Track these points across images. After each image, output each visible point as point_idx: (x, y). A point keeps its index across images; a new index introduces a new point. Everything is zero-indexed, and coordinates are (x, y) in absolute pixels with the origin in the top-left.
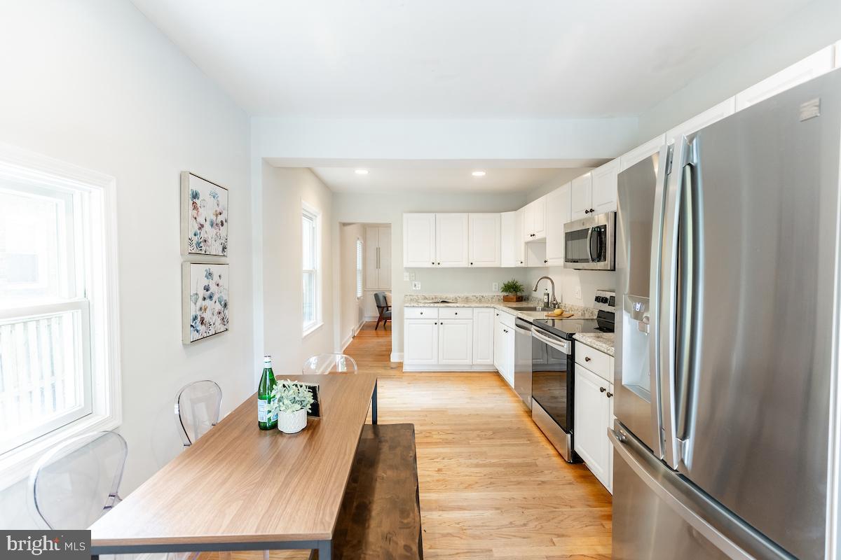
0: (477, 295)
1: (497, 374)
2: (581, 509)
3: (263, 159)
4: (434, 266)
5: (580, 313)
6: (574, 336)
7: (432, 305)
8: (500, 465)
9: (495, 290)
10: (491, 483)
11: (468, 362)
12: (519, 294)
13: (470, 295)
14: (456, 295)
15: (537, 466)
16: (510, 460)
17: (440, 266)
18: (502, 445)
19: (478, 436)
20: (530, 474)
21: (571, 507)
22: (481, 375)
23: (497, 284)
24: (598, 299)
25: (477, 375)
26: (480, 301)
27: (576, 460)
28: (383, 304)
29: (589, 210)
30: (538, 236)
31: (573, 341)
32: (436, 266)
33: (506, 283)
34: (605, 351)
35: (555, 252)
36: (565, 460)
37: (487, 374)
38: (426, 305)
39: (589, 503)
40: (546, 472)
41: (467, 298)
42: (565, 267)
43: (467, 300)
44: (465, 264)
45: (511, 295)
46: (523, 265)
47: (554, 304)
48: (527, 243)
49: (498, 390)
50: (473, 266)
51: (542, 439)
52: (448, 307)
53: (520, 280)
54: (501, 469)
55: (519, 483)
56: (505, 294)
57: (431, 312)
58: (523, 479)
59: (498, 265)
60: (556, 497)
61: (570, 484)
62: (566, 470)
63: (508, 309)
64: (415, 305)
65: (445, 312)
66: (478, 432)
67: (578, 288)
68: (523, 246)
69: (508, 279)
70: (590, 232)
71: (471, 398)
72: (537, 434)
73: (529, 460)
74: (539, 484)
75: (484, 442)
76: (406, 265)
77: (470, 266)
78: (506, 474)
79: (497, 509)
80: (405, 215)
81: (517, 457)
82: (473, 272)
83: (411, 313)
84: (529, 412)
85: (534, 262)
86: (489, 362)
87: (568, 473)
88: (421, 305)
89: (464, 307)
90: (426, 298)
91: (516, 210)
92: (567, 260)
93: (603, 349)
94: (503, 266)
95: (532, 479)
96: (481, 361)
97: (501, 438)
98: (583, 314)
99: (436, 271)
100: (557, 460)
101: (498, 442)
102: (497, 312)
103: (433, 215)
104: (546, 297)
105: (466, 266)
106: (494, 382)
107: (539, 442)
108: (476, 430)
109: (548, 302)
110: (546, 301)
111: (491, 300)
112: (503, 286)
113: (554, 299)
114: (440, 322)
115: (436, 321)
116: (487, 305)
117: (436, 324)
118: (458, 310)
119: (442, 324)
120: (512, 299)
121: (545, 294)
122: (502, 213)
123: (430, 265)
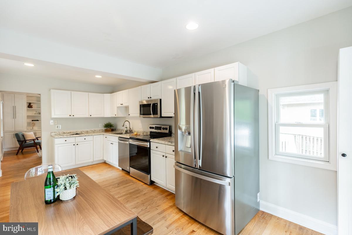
0: (92, 130)
1: (105, 163)
2: (160, 197)
4: (70, 117)
6: (150, 141)
7: (71, 136)
8: (127, 194)
9: (101, 127)
10: (128, 201)
11: (91, 160)
12: (112, 128)
13: (88, 130)
14: (82, 130)
15: (140, 190)
16: (130, 191)
17: (74, 117)
18: (124, 187)
19: (113, 187)
20: (139, 193)
21: (157, 197)
22: (98, 165)
23: (101, 124)
24: (151, 128)
25: (95, 165)
26: (94, 132)
27: (152, 183)
28: (22, 139)
29: (149, 97)
30: (124, 105)
31: (150, 142)
32: (72, 117)
33: (106, 124)
34: (164, 143)
35: (135, 111)
36: (148, 185)
37: (101, 164)
38: (68, 136)
39: (161, 194)
40: (144, 190)
42: (140, 117)
43: (87, 132)
44: (88, 116)
45: (108, 129)
46: (116, 116)
47: (130, 131)
48: (118, 107)
49: (110, 169)
51: (137, 181)
52: (80, 136)
53: (112, 122)
54: (128, 195)
55: (137, 197)
56: (105, 128)
57: (72, 140)
58: (138, 195)
59: (103, 117)
60: (151, 196)
61: (153, 191)
62: (150, 188)
63: (113, 134)
64: (62, 137)
65: (79, 139)
66: (112, 186)
67: (140, 124)
68: (116, 109)
69: (107, 122)
70: (152, 105)
71: (100, 175)
72: (134, 180)
73: (137, 189)
74: (144, 195)
75: (116, 189)
76: (53, 116)
77: (90, 116)
78: (131, 196)
79: (134, 208)
80: (52, 90)
81: (132, 189)
82: (90, 119)
83: (58, 141)
84: (128, 173)
85: (120, 115)
86: (101, 158)
87: (150, 189)
88: (65, 136)
89: (89, 135)
90: (64, 133)
91: (111, 93)
92: (141, 114)
93: (163, 143)
94: (105, 117)
95: (141, 194)
96: (98, 158)
97: (122, 185)
98: (143, 133)
99: (72, 119)
100: (145, 186)
101: (122, 187)
102: (105, 136)
103: (69, 92)
105: (88, 117)
106: (104, 167)
107: (136, 182)
108: (110, 186)
109: (127, 131)
110: (126, 130)
111: (99, 131)
112: (104, 125)
113: (130, 129)
114: (77, 143)
115: (74, 144)
116: (100, 134)
117: (74, 145)
118: (85, 137)
119: (77, 144)
120: (109, 130)
121: (126, 127)
122: (105, 94)
123: (69, 116)
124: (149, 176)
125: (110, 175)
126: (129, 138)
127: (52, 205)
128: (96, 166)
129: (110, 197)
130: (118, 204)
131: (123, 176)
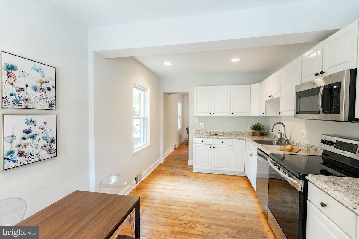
0: (236, 131)
1: (246, 179)
3: (94, 52)
4: (210, 115)
5: (306, 149)
6: (306, 177)
7: (208, 136)
9: (247, 129)
11: (229, 169)
12: (261, 131)
13: (232, 131)
14: (224, 131)
17: (214, 115)
19: (227, 233)
23: (248, 125)
25: (234, 178)
26: (238, 135)
30: (274, 97)
32: (212, 115)
33: (254, 125)
38: (205, 136)
41: (230, 133)
42: (295, 117)
43: (230, 134)
44: (229, 114)
45: (257, 132)
46: (264, 115)
47: (285, 140)
48: (267, 102)
50: (233, 115)
52: (217, 138)
53: (262, 123)
56: (253, 131)
57: (210, 141)
59: (249, 115)
63: (253, 142)
64: (199, 136)
65: (216, 141)
66: (227, 229)
68: (264, 103)
69: (255, 122)
76: (195, 114)
77: (232, 115)
82: (233, 118)
85: (271, 113)
86: (242, 170)
88: (203, 136)
89: (227, 138)
90: (207, 132)
92: (297, 112)
93: (344, 203)
94: (251, 115)
96: (237, 170)
99: (212, 118)
102: (247, 142)
103: (210, 87)
104: (280, 135)
105: (229, 115)
106: (244, 184)
108: (226, 226)
109: (281, 138)
110: (279, 137)
111: (244, 134)
112: (252, 126)
113: (285, 137)
114: (213, 146)
115: (211, 146)
117: (210, 147)
118: (223, 140)
119: (214, 147)
120: (257, 134)
121: (279, 133)
123: (209, 115)
125: (239, 204)
128: (232, 179)
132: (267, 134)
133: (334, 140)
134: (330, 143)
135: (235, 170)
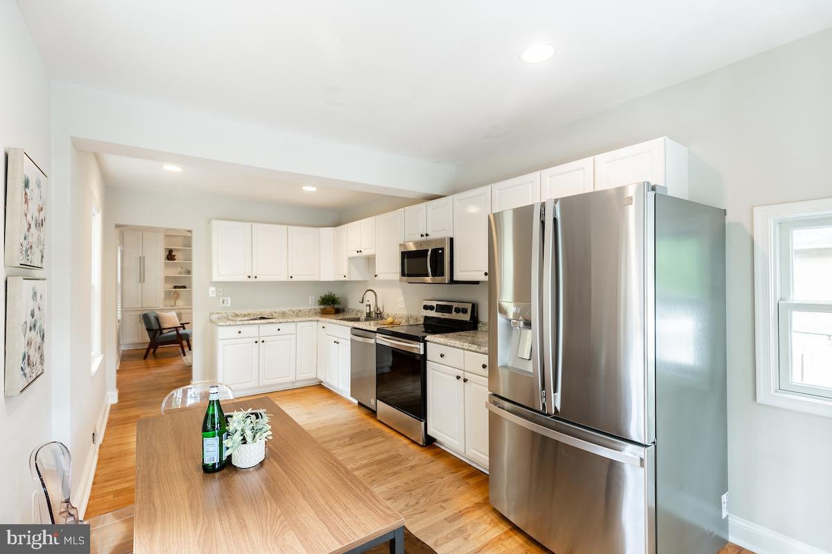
0: (294, 309)
1: (320, 386)
2: (449, 477)
3: (73, 138)
4: (250, 280)
5: (404, 320)
6: (426, 339)
7: (251, 322)
8: (371, 464)
9: (312, 303)
10: (373, 481)
11: (291, 378)
12: (336, 306)
13: (286, 309)
14: (272, 310)
15: (401, 456)
16: (378, 457)
17: (256, 280)
18: (365, 447)
19: (338, 445)
20: (399, 463)
21: (442, 478)
22: (305, 390)
23: (313, 297)
24: (426, 307)
25: (301, 390)
26: (297, 315)
27: (430, 442)
28: (155, 327)
29: (424, 234)
30: (365, 253)
31: (425, 342)
32: (252, 279)
33: (323, 296)
34: (461, 346)
35: (390, 266)
36: (420, 445)
37: (313, 388)
38: (245, 322)
39: (452, 471)
40: (410, 458)
41: (283, 313)
42: (401, 281)
43: (284, 314)
44: (284, 278)
45: (329, 308)
46: (346, 279)
47: (377, 314)
48: (350, 259)
49: (331, 402)
50: (293, 279)
51: (393, 433)
52: (270, 323)
53: (337, 293)
54: (374, 467)
55: (395, 473)
56: (322, 307)
57: (252, 330)
58: (397, 469)
59: (317, 279)
60: (428, 474)
61: (432, 461)
62: (424, 453)
63: (339, 321)
64: (232, 323)
65: (267, 329)
66: (336, 442)
67: (401, 299)
68: (346, 262)
69: (324, 292)
70: (429, 253)
71: (309, 413)
72: (387, 430)
73: (392, 453)
74: (410, 469)
75: (347, 448)
76: (216, 278)
77: (290, 279)
78: (381, 470)
79: (391, 499)
80: (215, 223)
81: (382, 453)
82: (291, 285)
83: (225, 333)
84: (373, 413)
85: (356, 276)
86: (312, 375)
87: (423, 456)
88: (239, 323)
89: (287, 322)
90: (237, 315)
91: (336, 226)
92: (403, 274)
93: (458, 346)
94: (322, 280)
95: (403, 467)
96: (305, 375)
97: (360, 442)
98: (408, 321)
99: (253, 285)
100: (413, 447)
101: (359, 445)
102: (321, 324)
103: (249, 224)
104: (368, 308)
105: (286, 280)
106: (319, 394)
107: (392, 437)
108: (333, 440)
109: (370, 313)
110: (368, 311)
111: (309, 313)
112: (320, 299)
113: (378, 309)
114: (262, 339)
115: (256, 339)
116: (310, 319)
117: (256, 342)
118: (279, 326)
119: (263, 342)
120: (331, 311)
121: (367, 306)
122: (321, 228)
123: (245, 279)
124: (423, 423)
125: (333, 416)
126: (376, 330)
127: (217, 475)
128: (300, 393)
129: (340, 470)
130: (357, 487)
131: (362, 420)
132: (344, 311)
133: (434, 304)
134: (431, 308)
135: (301, 377)
